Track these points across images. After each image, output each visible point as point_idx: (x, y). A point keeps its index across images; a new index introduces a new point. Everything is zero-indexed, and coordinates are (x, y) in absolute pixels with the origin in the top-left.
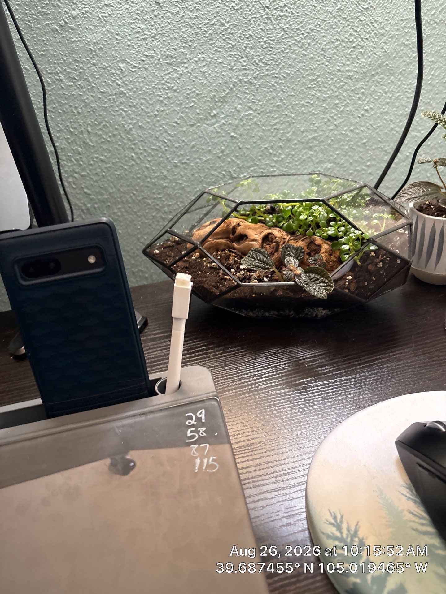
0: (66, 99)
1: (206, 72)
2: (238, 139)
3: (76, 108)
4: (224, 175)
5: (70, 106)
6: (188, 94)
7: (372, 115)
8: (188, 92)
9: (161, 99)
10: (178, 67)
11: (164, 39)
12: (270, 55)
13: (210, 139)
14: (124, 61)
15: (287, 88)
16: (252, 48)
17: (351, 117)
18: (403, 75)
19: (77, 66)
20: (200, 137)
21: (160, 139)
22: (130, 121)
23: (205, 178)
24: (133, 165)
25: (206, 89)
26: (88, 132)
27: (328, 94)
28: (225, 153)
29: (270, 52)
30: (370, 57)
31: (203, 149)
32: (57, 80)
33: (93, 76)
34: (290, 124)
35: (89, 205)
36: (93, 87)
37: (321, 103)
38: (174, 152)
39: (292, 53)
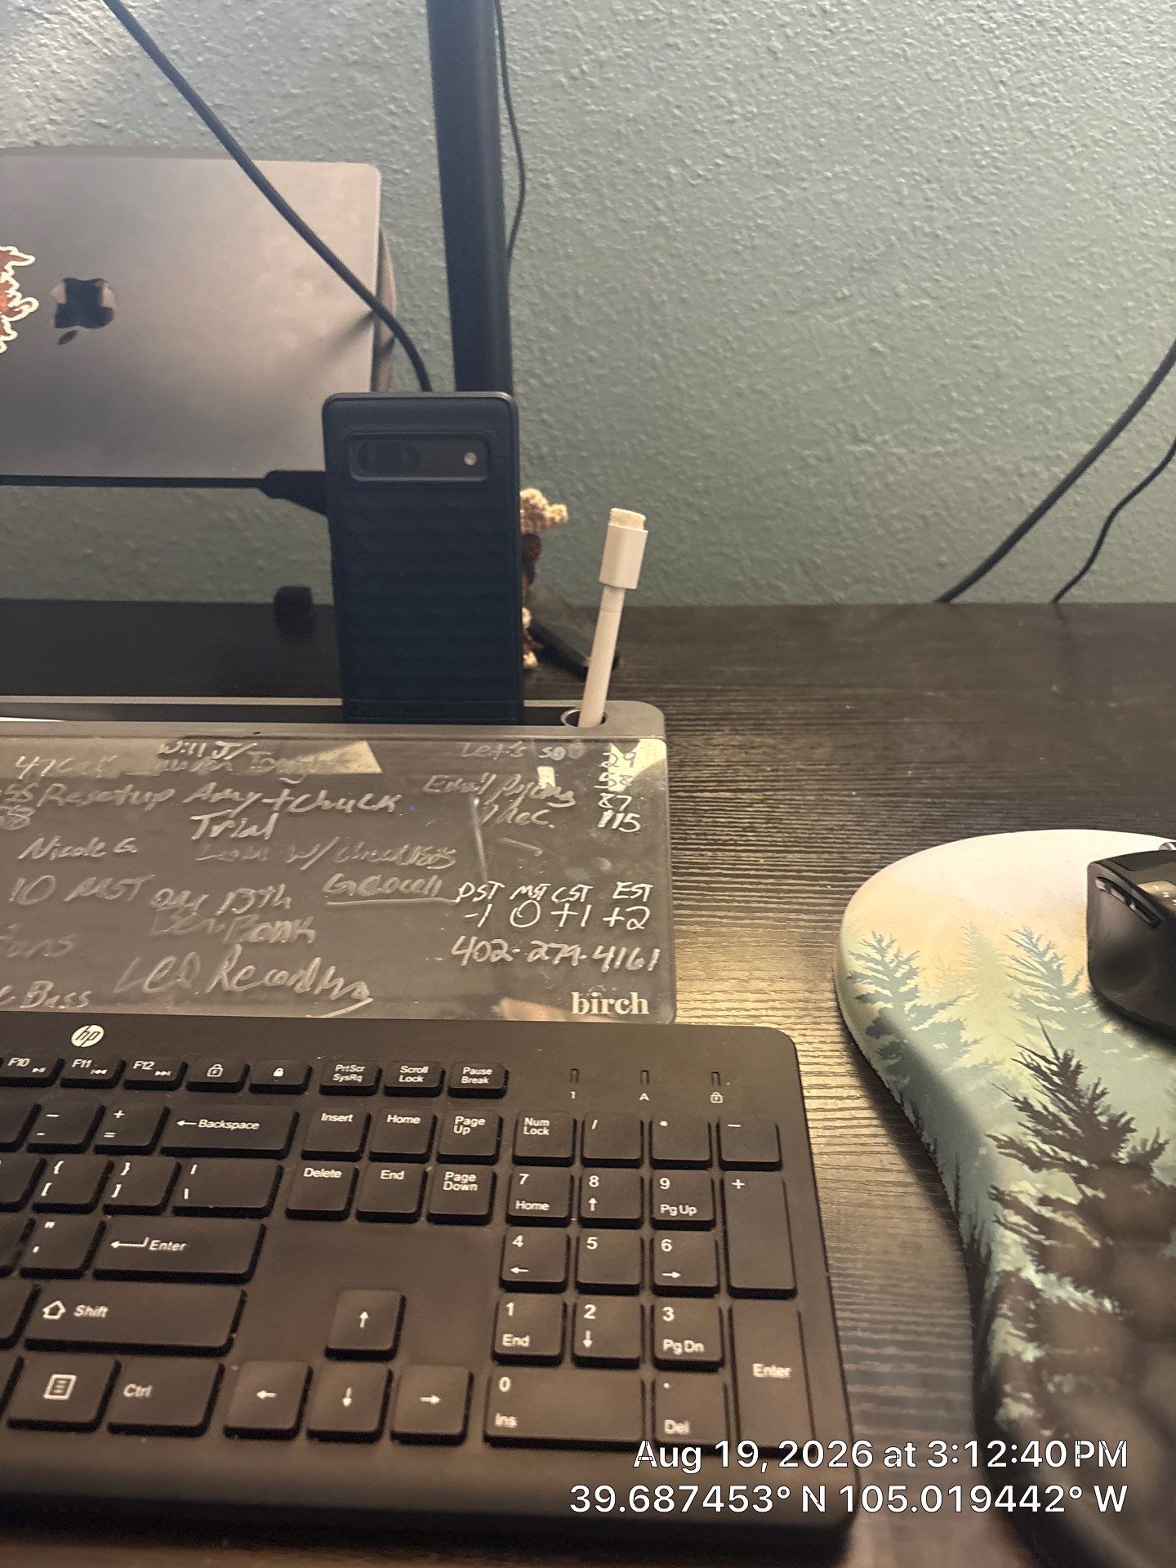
0: (550, 224)
1: (844, 203)
2: (885, 358)
3: (564, 245)
5: (554, 240)
6: (796, 245)
8: (799, 241)
9: (740, 248)
10: (787, 186)
11: (771, 126)
12: (991, 183)
13: (824, 347)
14: (679, 163)
15: (1017, 258)
16: (953, 164)
19: (585, 162)
20: (804, 341)
21: (719, 331)
22: (664, 285)
23: (797, 431)
24: (651, 379)
25: (836, 238)
26: (577, 296)
27: (1110, 284)
28: (850, 384)
29: (994, 178)
31: (804, 368)
32: (542, 185)
33: (613, 186)
34: (1009, 341)
35: (545, 450)
36: (607, 208)
37: (1092, 302)
38: (742, 363)
39: (1040, 184)
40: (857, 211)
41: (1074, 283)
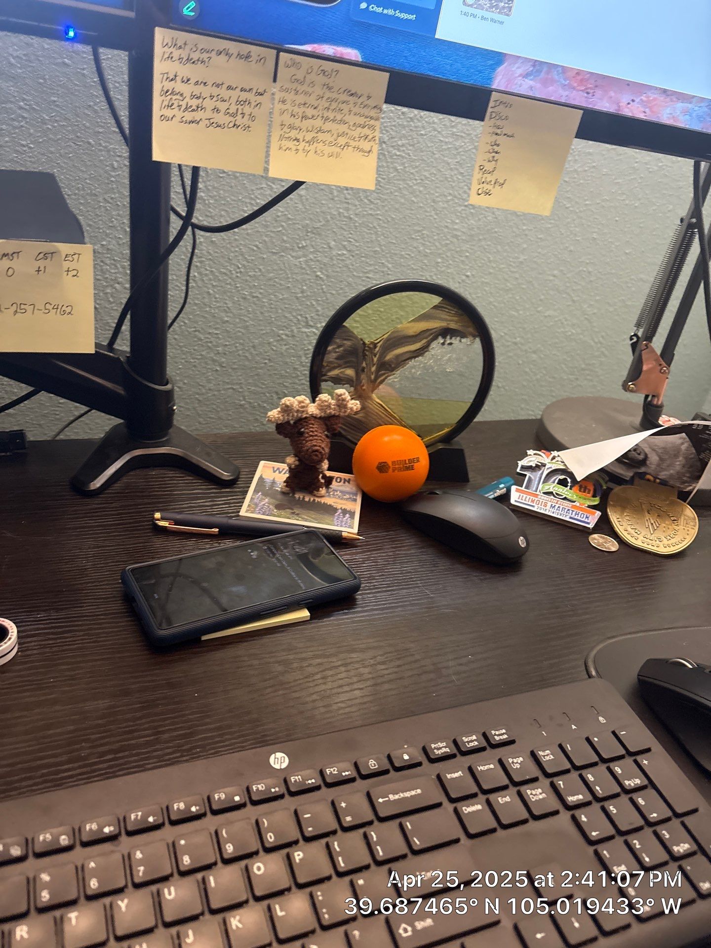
2: (323, 281)
4: (298, 320)
6: (278, 216)
8: (280, 214)
10: (274, 183)
12: (377, 193)
13: (292, 274)
15: (388, 233)
17: (451, 280)
20: (281, 270)
21: (233, 262)
23: (276, 320)
25: (299, 214)
27: (430, 250)
28: (305, 294)
30: (479, 220)
31: (281, 285)
34: (384, 276)
37: (423, 258)
38: (247, 281)
39: (401, 197)
40: (311, 201)
41: (415, 248)
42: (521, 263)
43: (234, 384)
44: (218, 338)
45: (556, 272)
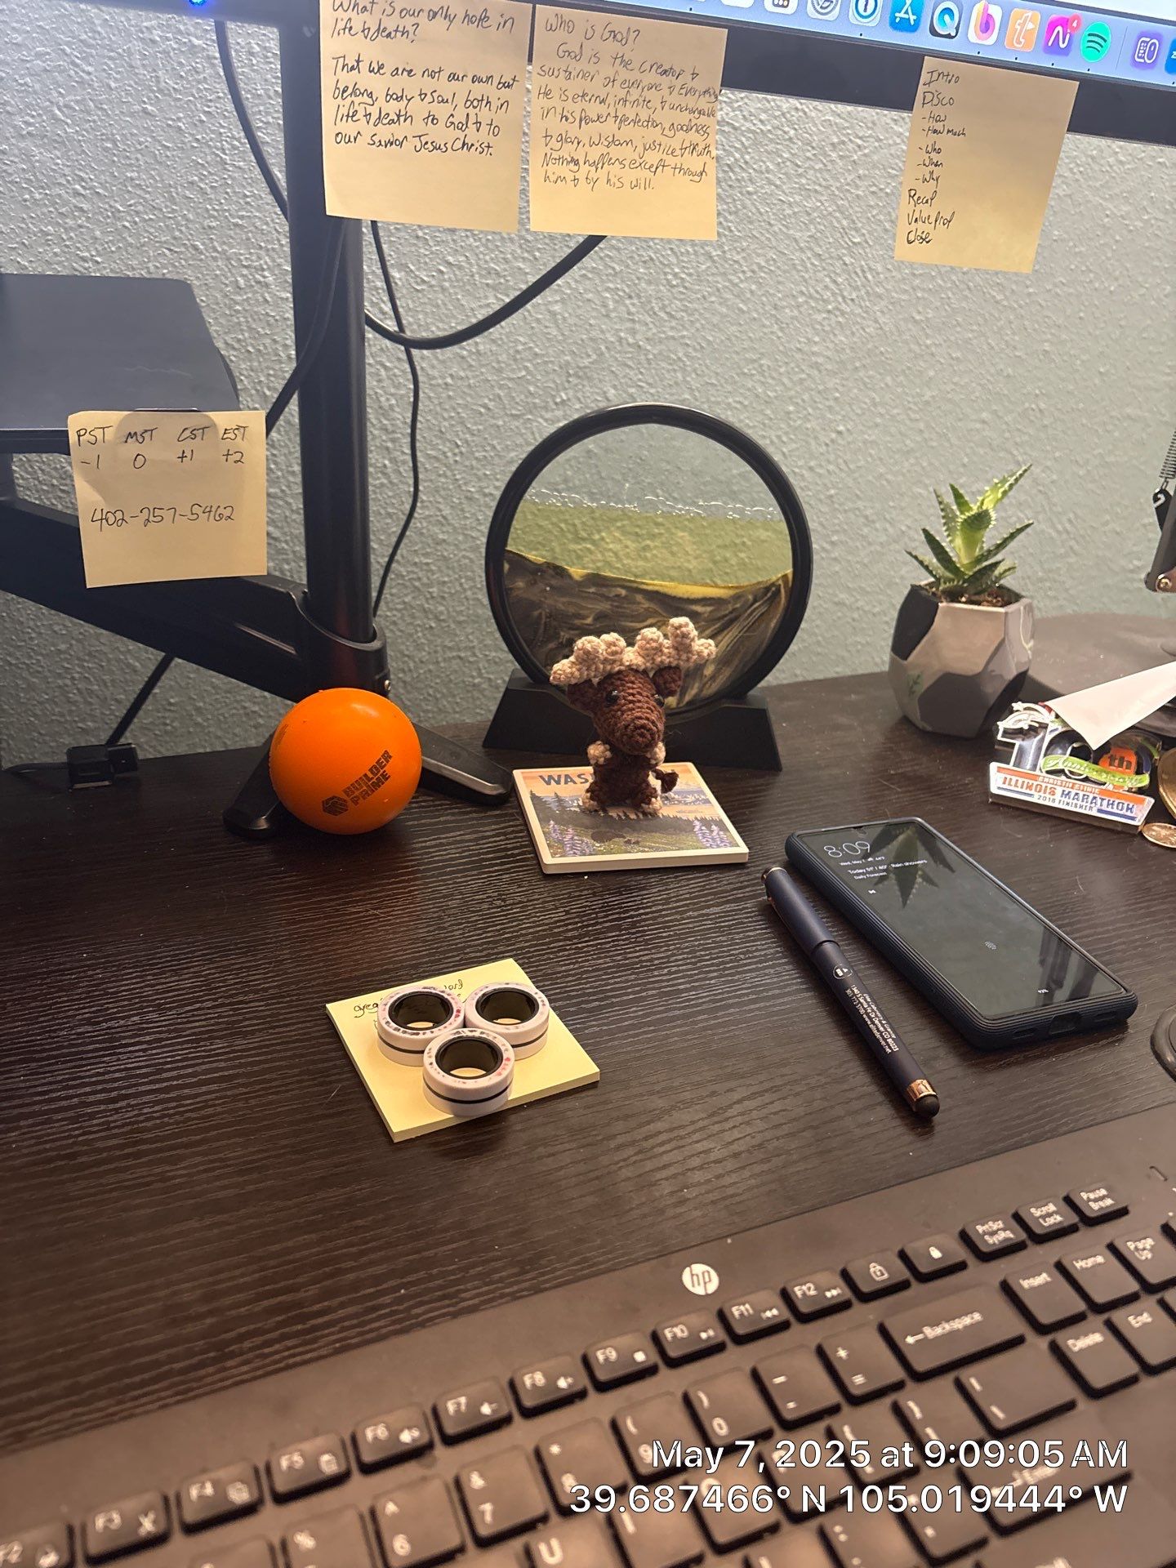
6: (518, 352)
7: (849, 443)
8: (520, 348)
12: (681, 300)
15: (704, 368)
16: (649, 283)
17: (813, 442)
18: (906, 376)
25: (553, 346)
27: (776, 391)
29: (683, 296)
30: (853, 334)
38: (472, 468)
39: (720, 304)
40: (569, 321)
41: (749, 390)
42: (927, 403)
43: (459, 650)
44: (432, 571)
45: (984, 415)
